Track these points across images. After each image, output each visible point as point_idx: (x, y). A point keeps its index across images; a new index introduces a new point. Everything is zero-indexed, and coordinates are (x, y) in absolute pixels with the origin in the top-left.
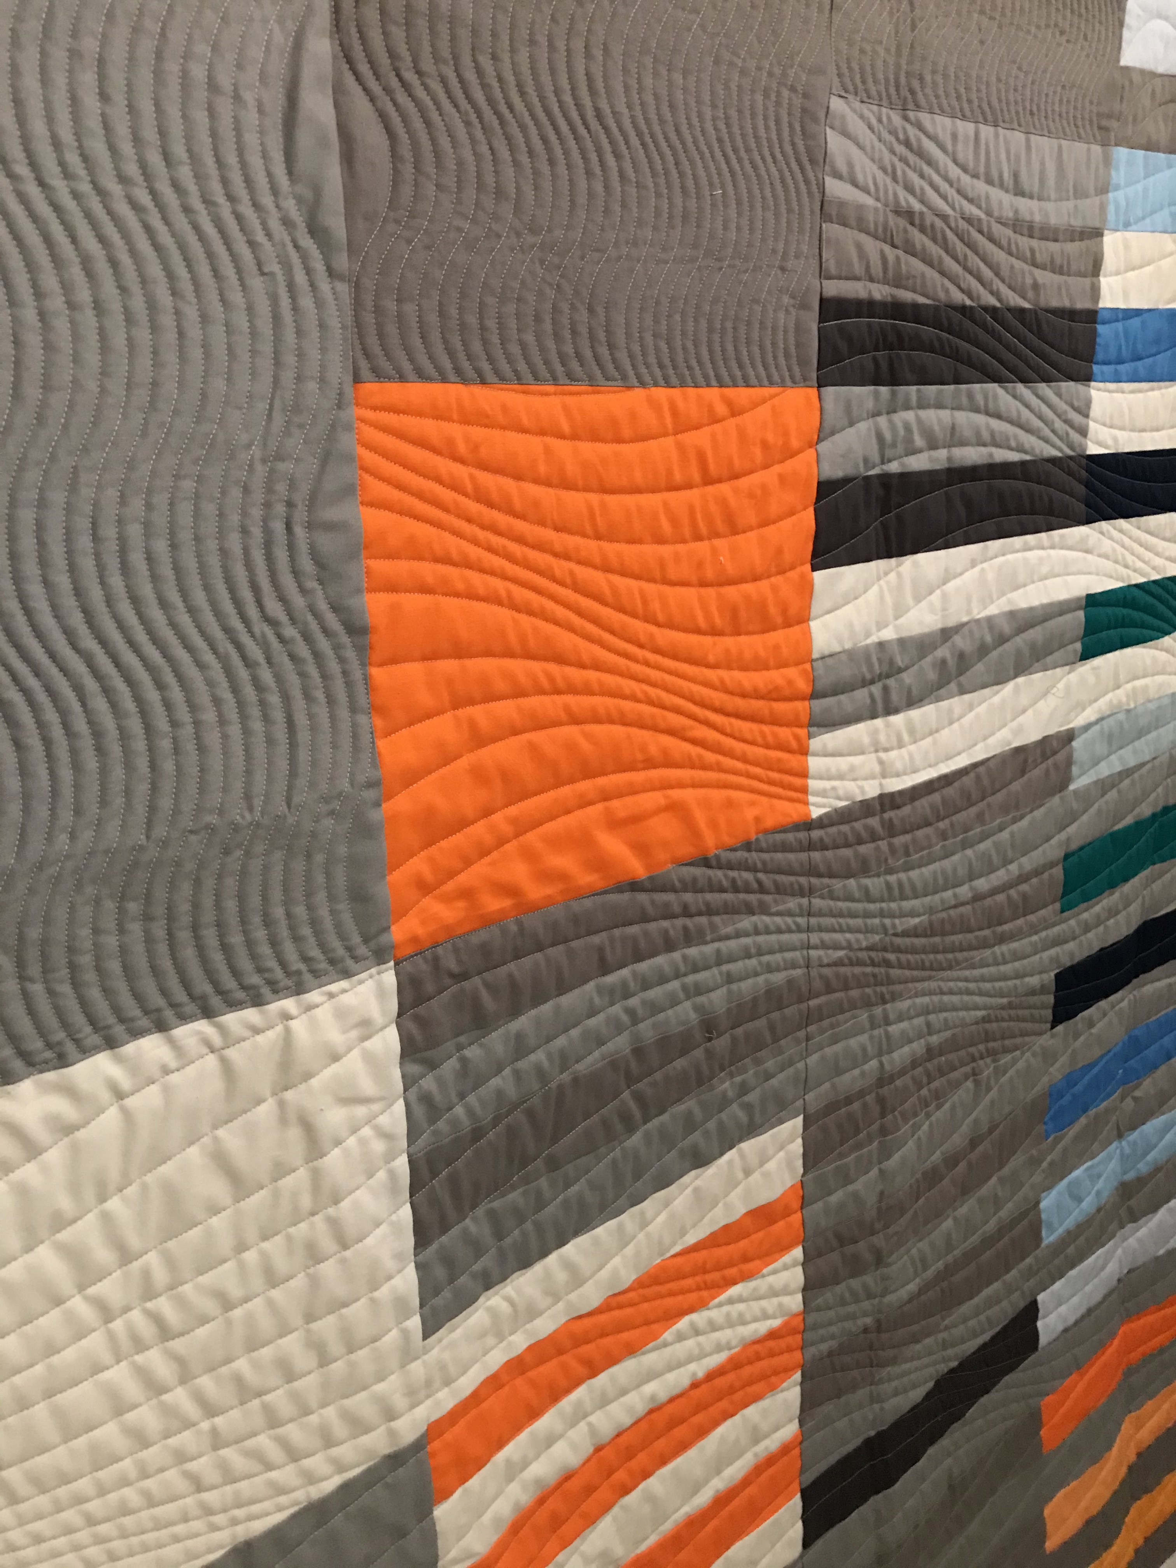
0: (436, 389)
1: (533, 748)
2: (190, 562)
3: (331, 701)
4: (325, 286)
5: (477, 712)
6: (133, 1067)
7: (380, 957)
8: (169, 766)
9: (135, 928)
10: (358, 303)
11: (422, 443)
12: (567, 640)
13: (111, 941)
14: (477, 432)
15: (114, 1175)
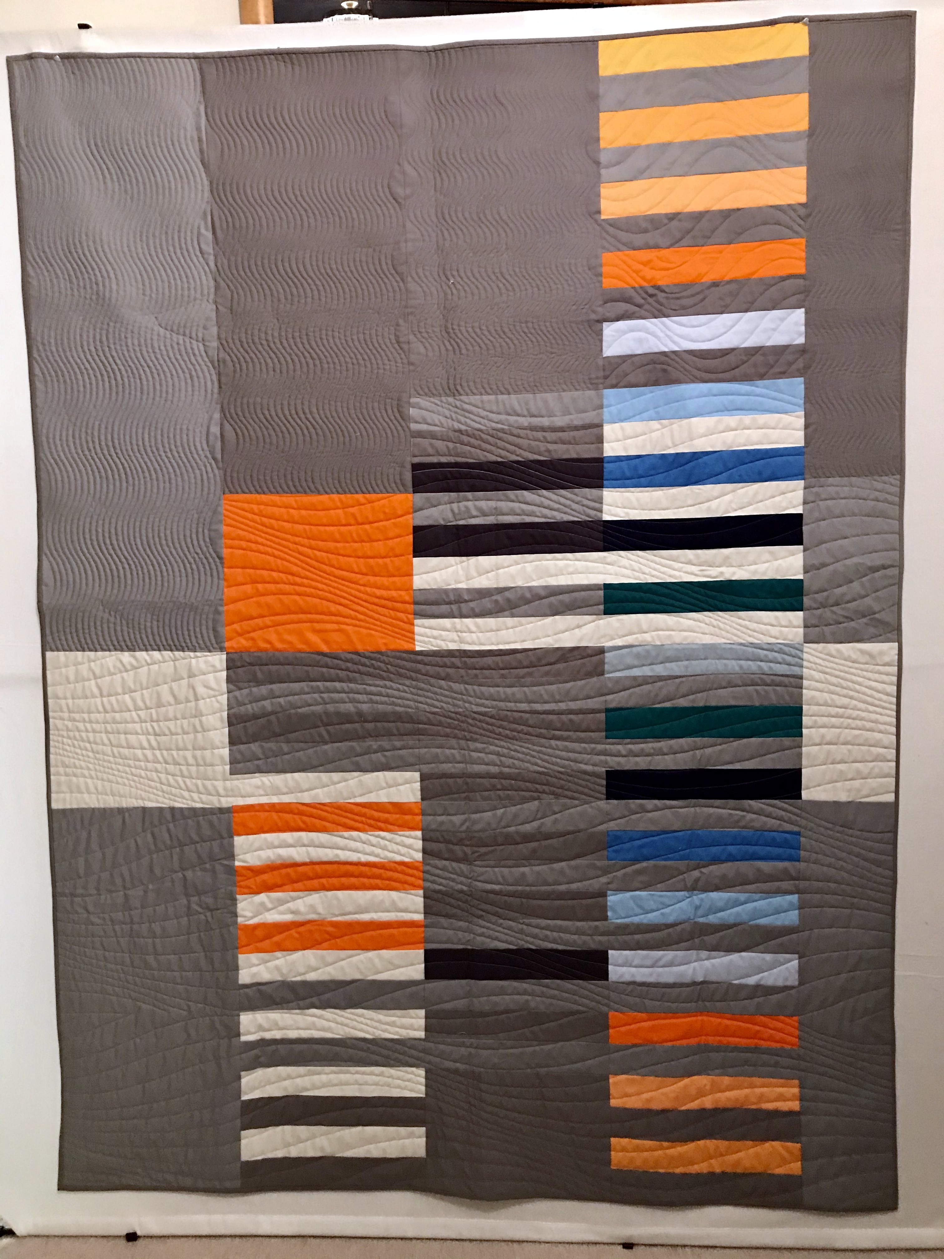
0: (248, 496)
1: (280, 600)
2: (175, 537)
3: (212, 575)
4: (216, 471)
5: (259, 586)
6: (151, 657)
7: (222, 649)
8: (166, 584)
9: (155, 623)
10: (225, 475)
11: (243, 510)
12: (295, 569)
13: (149, 624)
14: (262, 507)
15: (144, 685)
